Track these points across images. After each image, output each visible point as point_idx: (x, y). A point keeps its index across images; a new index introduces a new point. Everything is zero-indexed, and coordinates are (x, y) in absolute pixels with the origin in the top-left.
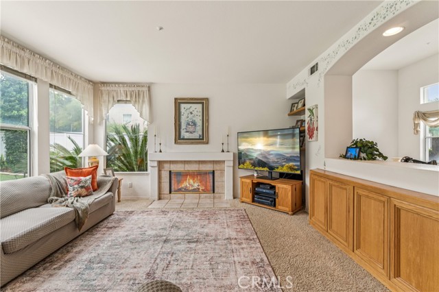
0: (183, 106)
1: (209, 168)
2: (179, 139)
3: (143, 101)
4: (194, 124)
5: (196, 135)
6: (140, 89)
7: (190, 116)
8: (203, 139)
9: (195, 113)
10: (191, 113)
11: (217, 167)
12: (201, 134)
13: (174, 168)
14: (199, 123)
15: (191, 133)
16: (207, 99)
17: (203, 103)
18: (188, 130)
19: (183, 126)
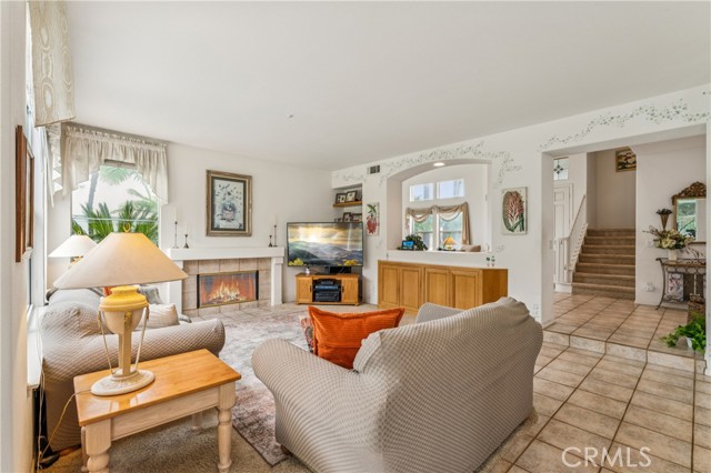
0: (217, 182)
1: (252, 267)
2: (212, 229)
3: (158, 168)
4: (233, 209)
5: (235, 224)
6: (153, 148)
7: (228, 197)
8: (243, 230)
9: (234, 194)
10: (229, 194)
11: (262, 266)
12: (242, 222)
13: (204, 270)
14: (240, 208)
15: (229, 220)
16: (250, 177)
17: (244, 182)
18: (225, 216)
19: (218, 211)
